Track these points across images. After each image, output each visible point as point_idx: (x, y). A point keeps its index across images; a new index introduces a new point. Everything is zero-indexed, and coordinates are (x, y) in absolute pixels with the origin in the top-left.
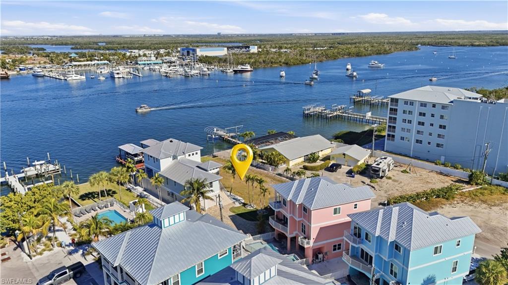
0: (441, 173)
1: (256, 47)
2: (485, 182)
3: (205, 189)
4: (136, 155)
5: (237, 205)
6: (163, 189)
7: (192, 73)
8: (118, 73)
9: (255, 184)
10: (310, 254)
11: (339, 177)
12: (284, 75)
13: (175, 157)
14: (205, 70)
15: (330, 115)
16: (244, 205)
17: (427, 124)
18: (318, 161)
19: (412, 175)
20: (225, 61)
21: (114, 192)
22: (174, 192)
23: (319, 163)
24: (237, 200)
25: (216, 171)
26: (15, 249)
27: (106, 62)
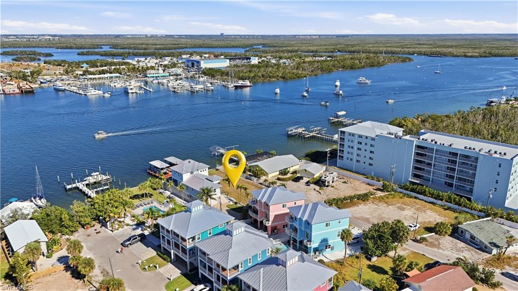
0: (369, 184)
1: (257, 58)
2: (393, 190)
3: (211, 193)
4: (162, 169)
5: (231, 203)
6: (185, 193)
7: (197, 89)
8: (131, 89)
9: (242, 190)
10: (269, 229)
11: (300, 186)
12: (278, 92)
13: (192, 173)
14: (208, 86)
15: (307, 136)
16: (236, 203)
17: (363, 150)
18: (289, 174)
19: (349, 184)
20: (227, 74)
21: (152, 195)
22: (192, 195)
23: (289, 175)
24: (231, 200)
25: (218, 181)
26: (101, 227)
27: (118, 75)
